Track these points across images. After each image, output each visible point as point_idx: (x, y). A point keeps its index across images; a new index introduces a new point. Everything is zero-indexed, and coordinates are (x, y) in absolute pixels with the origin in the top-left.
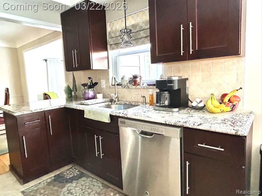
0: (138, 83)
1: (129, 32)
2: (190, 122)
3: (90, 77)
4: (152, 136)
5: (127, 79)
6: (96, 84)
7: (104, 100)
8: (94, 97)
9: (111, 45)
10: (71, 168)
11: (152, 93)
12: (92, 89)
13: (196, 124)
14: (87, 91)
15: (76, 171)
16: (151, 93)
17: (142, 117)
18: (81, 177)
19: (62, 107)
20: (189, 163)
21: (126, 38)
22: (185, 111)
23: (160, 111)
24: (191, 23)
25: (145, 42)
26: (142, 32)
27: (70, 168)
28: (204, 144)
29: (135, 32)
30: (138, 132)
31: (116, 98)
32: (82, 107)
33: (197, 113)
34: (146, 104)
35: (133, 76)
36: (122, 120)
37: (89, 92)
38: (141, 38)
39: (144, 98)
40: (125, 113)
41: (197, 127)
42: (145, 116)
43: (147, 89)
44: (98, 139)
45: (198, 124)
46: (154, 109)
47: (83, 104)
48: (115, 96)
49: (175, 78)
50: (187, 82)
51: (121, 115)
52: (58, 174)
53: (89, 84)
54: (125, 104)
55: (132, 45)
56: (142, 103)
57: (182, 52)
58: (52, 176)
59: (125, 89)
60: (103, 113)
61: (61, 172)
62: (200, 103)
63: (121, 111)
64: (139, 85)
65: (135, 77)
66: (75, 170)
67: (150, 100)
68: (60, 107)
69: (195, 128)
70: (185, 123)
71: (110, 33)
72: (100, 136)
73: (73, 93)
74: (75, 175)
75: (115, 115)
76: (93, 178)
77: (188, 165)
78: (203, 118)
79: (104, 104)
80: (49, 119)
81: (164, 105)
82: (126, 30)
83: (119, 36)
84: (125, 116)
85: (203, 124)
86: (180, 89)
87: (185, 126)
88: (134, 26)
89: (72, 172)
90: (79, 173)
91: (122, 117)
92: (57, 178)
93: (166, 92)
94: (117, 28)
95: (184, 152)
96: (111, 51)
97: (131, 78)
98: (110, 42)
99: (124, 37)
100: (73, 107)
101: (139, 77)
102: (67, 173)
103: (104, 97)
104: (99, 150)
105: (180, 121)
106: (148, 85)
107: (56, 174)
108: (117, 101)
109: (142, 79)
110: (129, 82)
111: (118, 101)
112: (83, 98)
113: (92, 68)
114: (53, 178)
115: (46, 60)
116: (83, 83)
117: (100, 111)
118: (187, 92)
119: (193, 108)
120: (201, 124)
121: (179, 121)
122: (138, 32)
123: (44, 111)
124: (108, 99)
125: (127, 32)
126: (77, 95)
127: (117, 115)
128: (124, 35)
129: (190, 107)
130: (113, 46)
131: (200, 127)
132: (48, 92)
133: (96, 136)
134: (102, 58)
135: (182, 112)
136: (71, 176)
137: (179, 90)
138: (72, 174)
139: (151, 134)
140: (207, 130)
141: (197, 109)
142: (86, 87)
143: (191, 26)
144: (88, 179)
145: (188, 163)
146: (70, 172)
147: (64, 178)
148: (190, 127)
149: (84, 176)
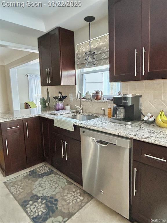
0: (99, 97)
1: (93, 54)
2: (139, 135)
3: (60, 91)
4: (107, 145)
5: (91, 94)
6: (65, 97)
7: (71, 111)
8: (63, 109)
9: (78, 64)
10: (44, 166)
11: (111, 107)
12: (62, 101)
13: (144, 137)
14: (57, 103)
15: (48, 168)
16: (109, 107)
17: (99, 128)
18: (50, 174)
19: (37, 116)
20: (137, 170)
21: (90, 59)
22: (137, 124)
23: (115, 124)
24: (144, 48)
25: (107, 63)
26: (104, 54)
27: (42, 166)
28: (150, 155)
29: (98, 54)
30: (95, 141)
31: (81, 110)
32: (52, 117)
33: (147, 126)
34: (105, 116)
35: (96, 92)
36: (84, 130)
37: (60, 103)
38: (103, 59)
39: (104, 111)
40: (85, 124)
41: (145, 140)
42: (102, 127)
43: (107, 103)
44: (64, 144)
45: (145, 137)
46: (111, 122)
47: (53, 114)
48: (80, 108)
49: (129, 96)
50: (140, 99)
51: (82, 125)
52: (33, 171)
53: (59, 97)
54: (88, 115)
55: (95, 65)
56: (102, 115)
57: (136, 73)
58: (27, 171)
59: (89, 103)
60: (68, 123)
61: (35, 168)
62: (151, 117)
63: (83, 122)
64: (100, 99)
65: (97, 93)
66: (46, 167)
67: (109, 113)
68: (35, 116)
69: (143, 141)
70: (135, 135)
71: (77, 55)
72: (66, 142)
73: (47, 104)
74: (46, 171)
75: (77, 125)
76: (60, 175)
77: (136, 172)
78: (151, 132)
79: (70, 115)
80: (26, 125)
81: (119, 118)
82: (90, 53)
83: (85, 57)
84: (86, 127)
85: (150, 137)
86: (134, 105)
87: (134, 138)
88: (97, 49)
89: (44, 169)
90: (49, 170)
91: (83, 127)
92: (32, 174)
93: (122, 107)
94: (84, 51)
95: (133, 160)
96: (78, 70)
97: (94, 93)
98: (77, 62)
99: (89, 58)
100: (46, 117)
101: (101, 93)
102: (39, 169)
103: (71, 109)
104: (64, 153)
105: (131, 133)
106: (108, 100)
107: (31, 170)
108: (81, 112)
109: (103, 94)
110: (92, 96)
111: (83, 112)
112: (54, 108)
113: (61, 85)
114: (28, 173)
115: (27, 75)
116: (55, 96)
117: (66, 121)
118: (140, 108)
119: (144, 122)
120: (147, 137)
121: (129, 133)
122: (100, 54)
123: (22, 119)
124: (74, 110)
125: (91, 54)
126: (50, 106)
127: (79, 125)
128: (89, 57)
129: (142, 121)
130: (80, 65)
131: (147, 140)
132: (28, 101)
133: (63, 142)
134: (71, 76)
135: (135, 125)
136: (43, 172)
137: (132, 106)
138: (44, 170)
139: (106, 143)
140: (152, 143)
141: (148, 123)
142: (57, 100)
143: (144, 51)
144: (56, 176)
145: (135, 170)
146: (42, 169)
147: (37, 174)
148: (138, 139)
149: (53, 173)
